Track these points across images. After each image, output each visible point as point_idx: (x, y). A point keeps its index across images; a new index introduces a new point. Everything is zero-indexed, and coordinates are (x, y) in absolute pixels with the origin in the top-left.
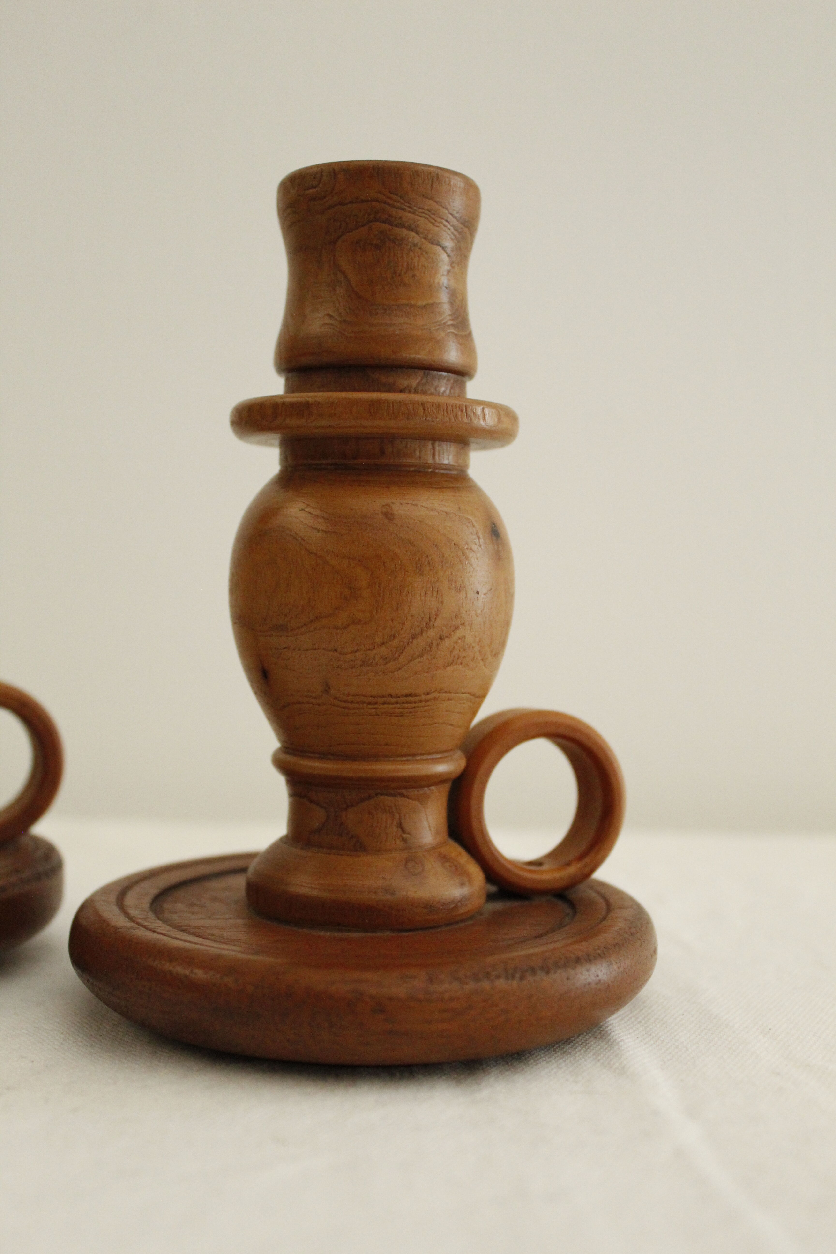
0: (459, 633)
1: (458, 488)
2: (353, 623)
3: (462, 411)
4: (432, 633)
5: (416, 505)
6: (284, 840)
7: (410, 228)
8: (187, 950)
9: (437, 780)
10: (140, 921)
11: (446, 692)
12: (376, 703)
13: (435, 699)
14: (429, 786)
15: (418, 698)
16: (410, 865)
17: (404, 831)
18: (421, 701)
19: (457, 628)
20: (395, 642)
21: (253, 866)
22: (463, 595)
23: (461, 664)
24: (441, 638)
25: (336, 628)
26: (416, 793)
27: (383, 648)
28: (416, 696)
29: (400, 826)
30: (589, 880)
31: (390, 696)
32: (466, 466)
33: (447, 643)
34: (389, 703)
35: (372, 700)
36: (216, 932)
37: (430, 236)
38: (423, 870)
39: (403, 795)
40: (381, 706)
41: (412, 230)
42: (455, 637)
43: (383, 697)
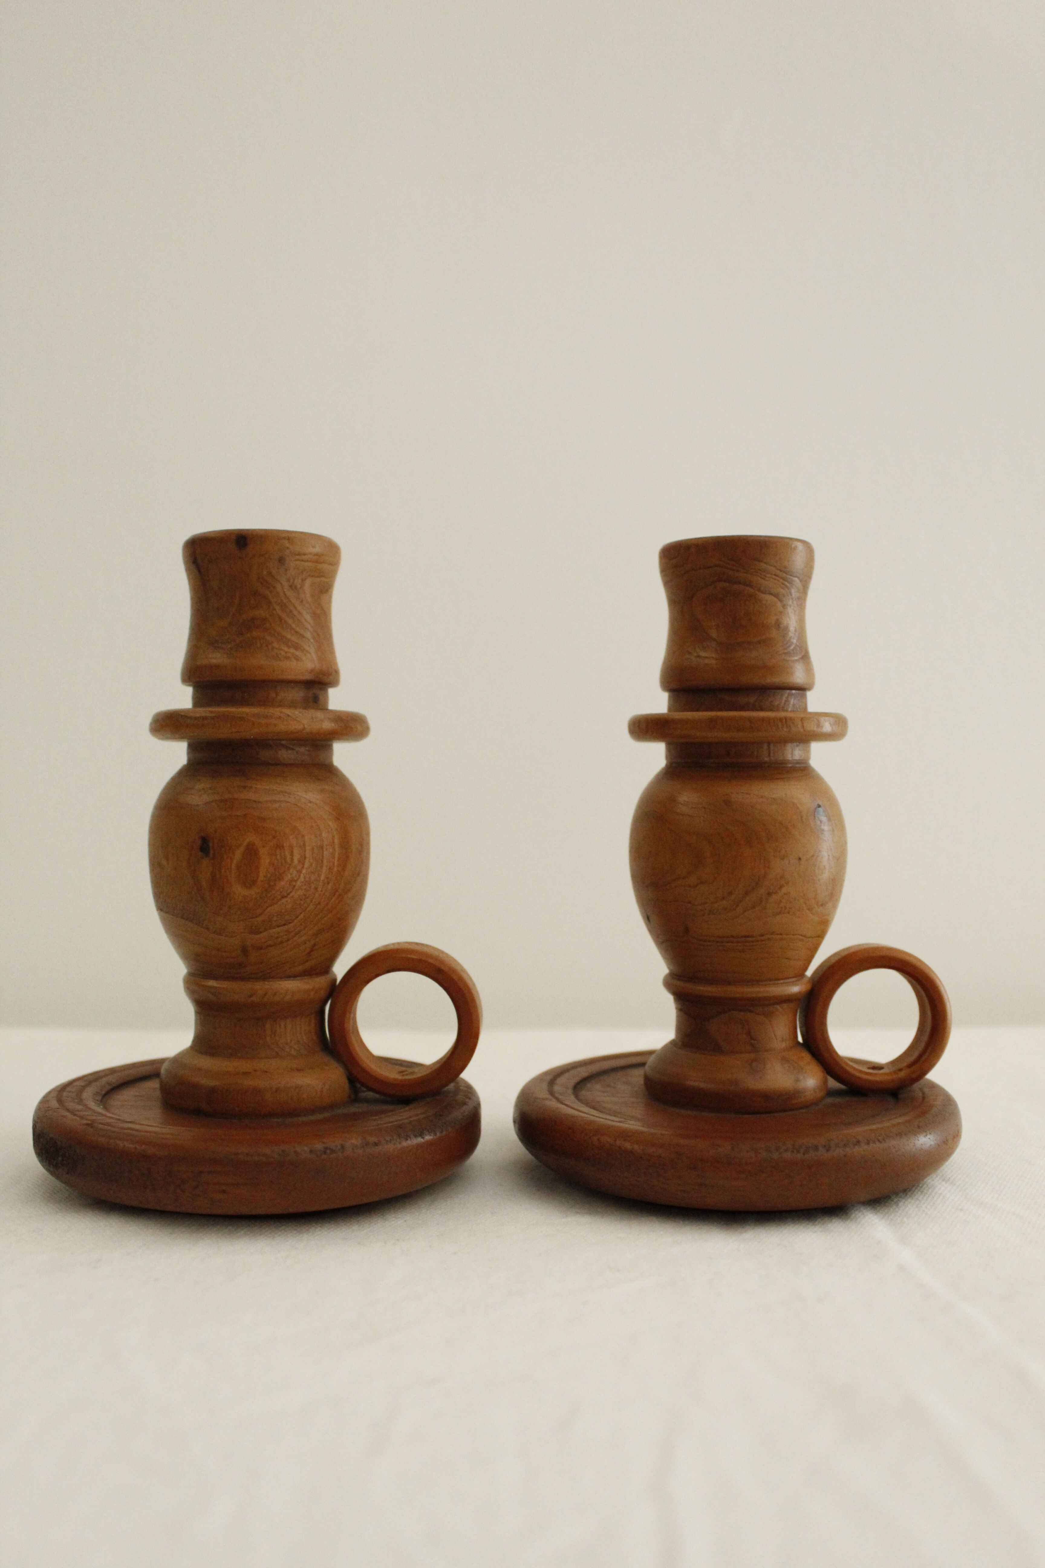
0: (784, 890)
1: (789, 778)
2: (702, 883)
3: (782, 722)
4: (762, 891)
5: (750, 794)
6: (673, 1043)
7: (745, 584)
8: (573, 1117)
9: (788, 999)
10: (557, 1095)
11: (778, 934)
12: (722, 942)
13: (769, 939)
14: (773, 1004)
15: (754, 939)
16: (754, 1064)
17: (752, 1038)
18: (758, 941)
19: (782, 887)
20: (733, 897)
21: (651, 1060)
22: (786, 861)
23: (789, 913)
24: (769, 894)
25: (690, 886)
26: (761, 1010)
27: (724, 902)
28: (754, 937)
29: (749, 1033)
30: (922, 1082)
31: (732, 936)
32: (809, 758)
33: (775, 897)
34: (732, 942)
35: (719, 940)
36: (609, 1106)
37: (762, 589)
38: (764, 1068)
39: (750, 1011)
40: (727, 944)
41: (747, 585)
42: (781, 894)
43: (727, 937)
